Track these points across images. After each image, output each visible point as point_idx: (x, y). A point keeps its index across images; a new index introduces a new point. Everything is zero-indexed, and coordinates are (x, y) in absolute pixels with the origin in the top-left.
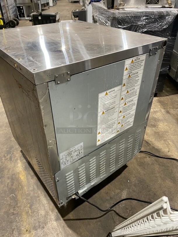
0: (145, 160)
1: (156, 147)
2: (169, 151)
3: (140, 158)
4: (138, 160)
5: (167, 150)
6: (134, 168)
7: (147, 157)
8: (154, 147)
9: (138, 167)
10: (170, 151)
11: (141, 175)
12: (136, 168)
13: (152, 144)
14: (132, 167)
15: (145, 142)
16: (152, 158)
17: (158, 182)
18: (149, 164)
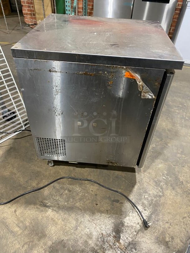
0: (36, 182)
1: (32, 206)
2: (15, 211)
3: (42, 180)
4: (42, 176)
5: (17, 213)
6: (42, 167)
7: (36, 186)
8: (35, 204)
9: (39, 169)
10: (14, 213)
11: (33, 164)
12: (40, 168)
13: (39, 207)
14: (44, 166)
15: (48, 205)
16: (31, 188)
17: (16, 168)
18: (30, 179)
